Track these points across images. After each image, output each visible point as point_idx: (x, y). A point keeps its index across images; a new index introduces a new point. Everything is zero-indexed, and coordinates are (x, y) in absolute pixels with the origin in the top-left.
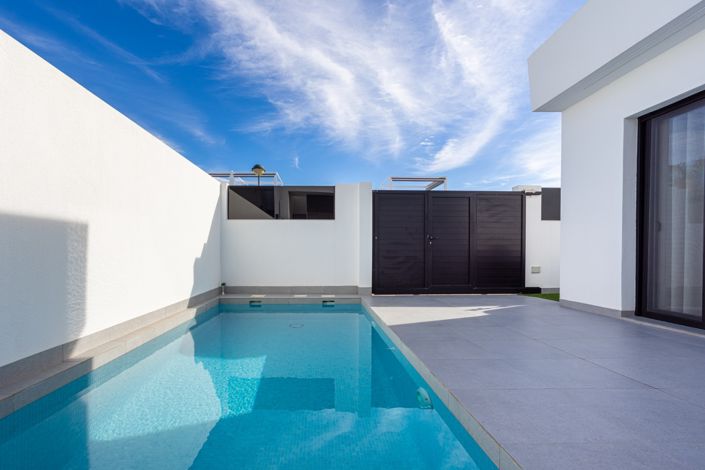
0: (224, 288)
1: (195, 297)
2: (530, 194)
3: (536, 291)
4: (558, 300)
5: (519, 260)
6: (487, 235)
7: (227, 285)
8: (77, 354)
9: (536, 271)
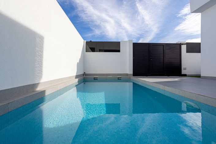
0: (84, 74)
1: (77, 75)
2: (183, 44)
3: (185, 75)
7: (86, 73)
8: (39, 89)
9: (185, 69)
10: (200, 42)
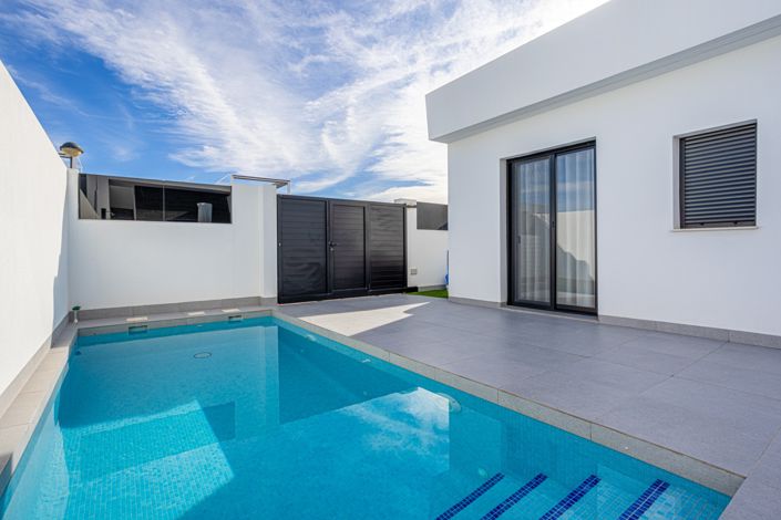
1: (55, 331)
2: (409, 207)
3: (414, 290)
4: (447, 297)
5: (401, 264)
6: (379, 243)
9: (414, 272)
10: (446, 203)
